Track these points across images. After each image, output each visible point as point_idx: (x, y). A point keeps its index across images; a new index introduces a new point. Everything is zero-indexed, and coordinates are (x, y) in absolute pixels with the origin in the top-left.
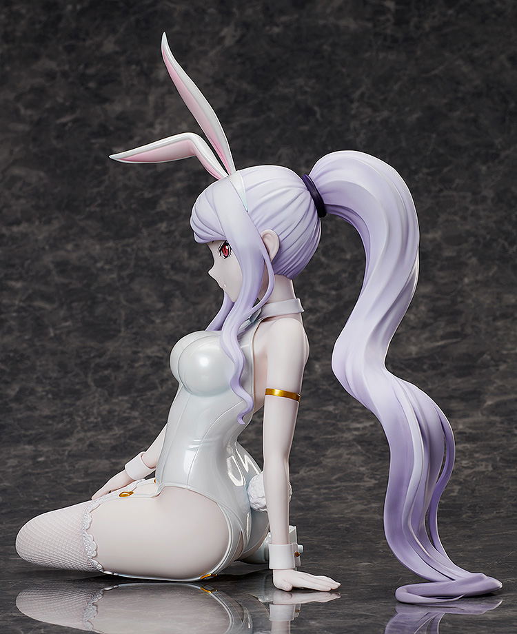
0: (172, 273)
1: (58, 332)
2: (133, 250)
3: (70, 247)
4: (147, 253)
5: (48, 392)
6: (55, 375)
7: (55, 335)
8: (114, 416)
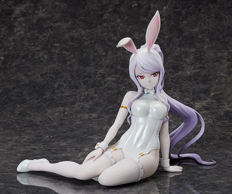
0: (108, 42)
1: (70, 63)
2: (95, 33)
3: (74, 31)
4: (100, 34)
5: (68, 86)
6: (69, 79)
7: (70, 64)
8: (89, 96)
